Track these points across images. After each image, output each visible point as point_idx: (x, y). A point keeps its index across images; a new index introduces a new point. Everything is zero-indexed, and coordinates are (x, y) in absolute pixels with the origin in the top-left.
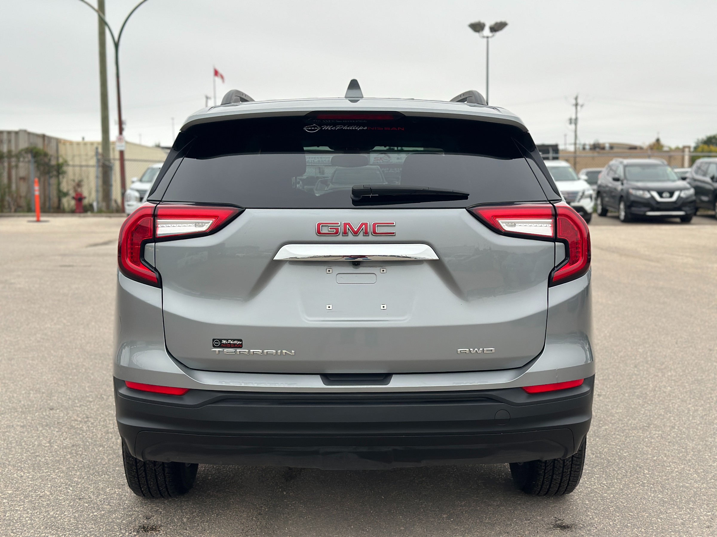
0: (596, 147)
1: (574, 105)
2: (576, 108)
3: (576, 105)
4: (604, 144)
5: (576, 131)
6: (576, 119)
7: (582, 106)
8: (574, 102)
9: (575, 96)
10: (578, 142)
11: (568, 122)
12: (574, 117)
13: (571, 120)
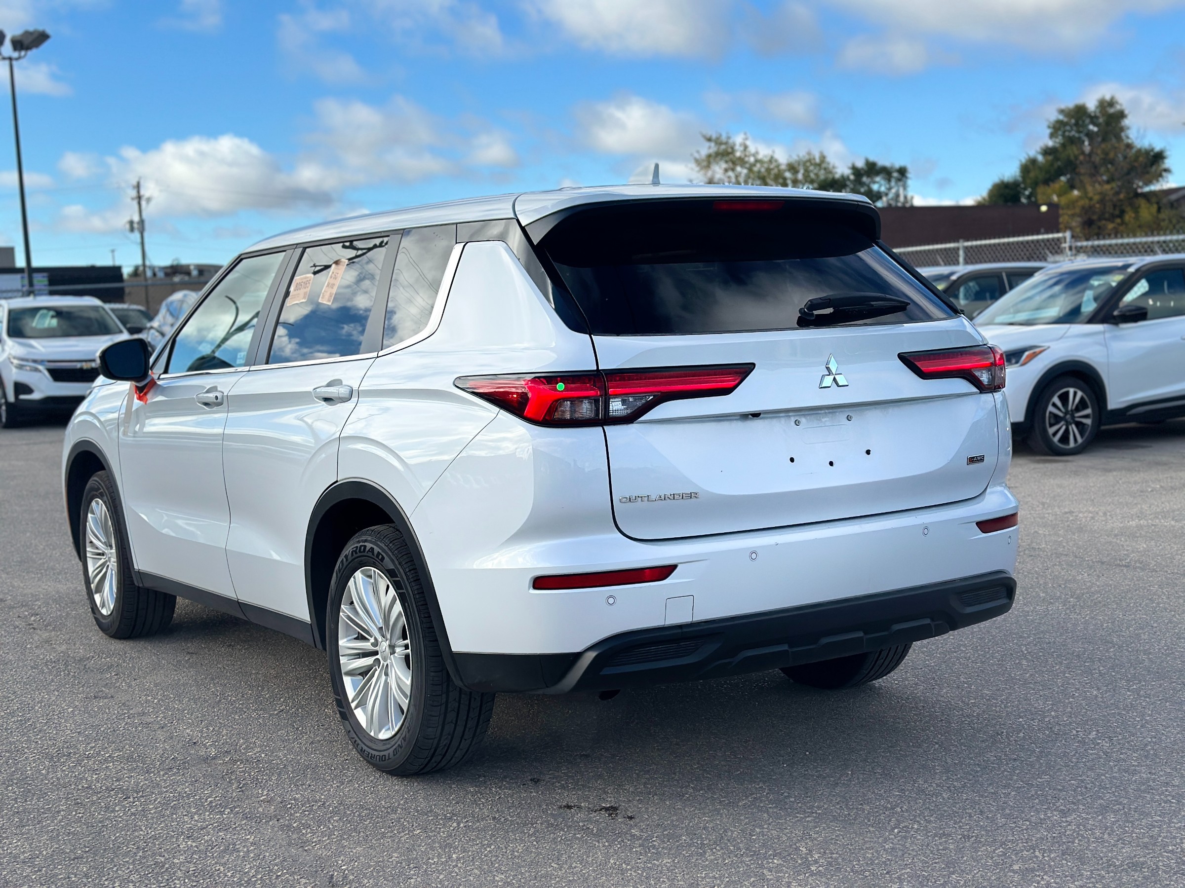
0: (175, 270)
1: (133, 199)
2: (139, 204)
3: (139, 198)
4: (188, 266)
5: (142, 244)
6: (142, 222)
7: (149, 200)
8: (134, 193)
9: (135, 183)
10: (147, 263)
11: (128, 226)
12: (136, 218)
13: (131, 223)
